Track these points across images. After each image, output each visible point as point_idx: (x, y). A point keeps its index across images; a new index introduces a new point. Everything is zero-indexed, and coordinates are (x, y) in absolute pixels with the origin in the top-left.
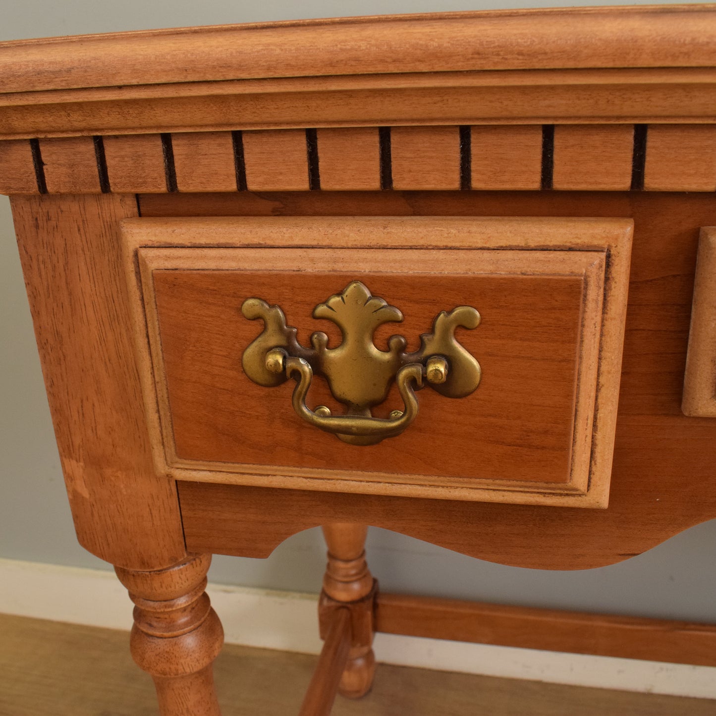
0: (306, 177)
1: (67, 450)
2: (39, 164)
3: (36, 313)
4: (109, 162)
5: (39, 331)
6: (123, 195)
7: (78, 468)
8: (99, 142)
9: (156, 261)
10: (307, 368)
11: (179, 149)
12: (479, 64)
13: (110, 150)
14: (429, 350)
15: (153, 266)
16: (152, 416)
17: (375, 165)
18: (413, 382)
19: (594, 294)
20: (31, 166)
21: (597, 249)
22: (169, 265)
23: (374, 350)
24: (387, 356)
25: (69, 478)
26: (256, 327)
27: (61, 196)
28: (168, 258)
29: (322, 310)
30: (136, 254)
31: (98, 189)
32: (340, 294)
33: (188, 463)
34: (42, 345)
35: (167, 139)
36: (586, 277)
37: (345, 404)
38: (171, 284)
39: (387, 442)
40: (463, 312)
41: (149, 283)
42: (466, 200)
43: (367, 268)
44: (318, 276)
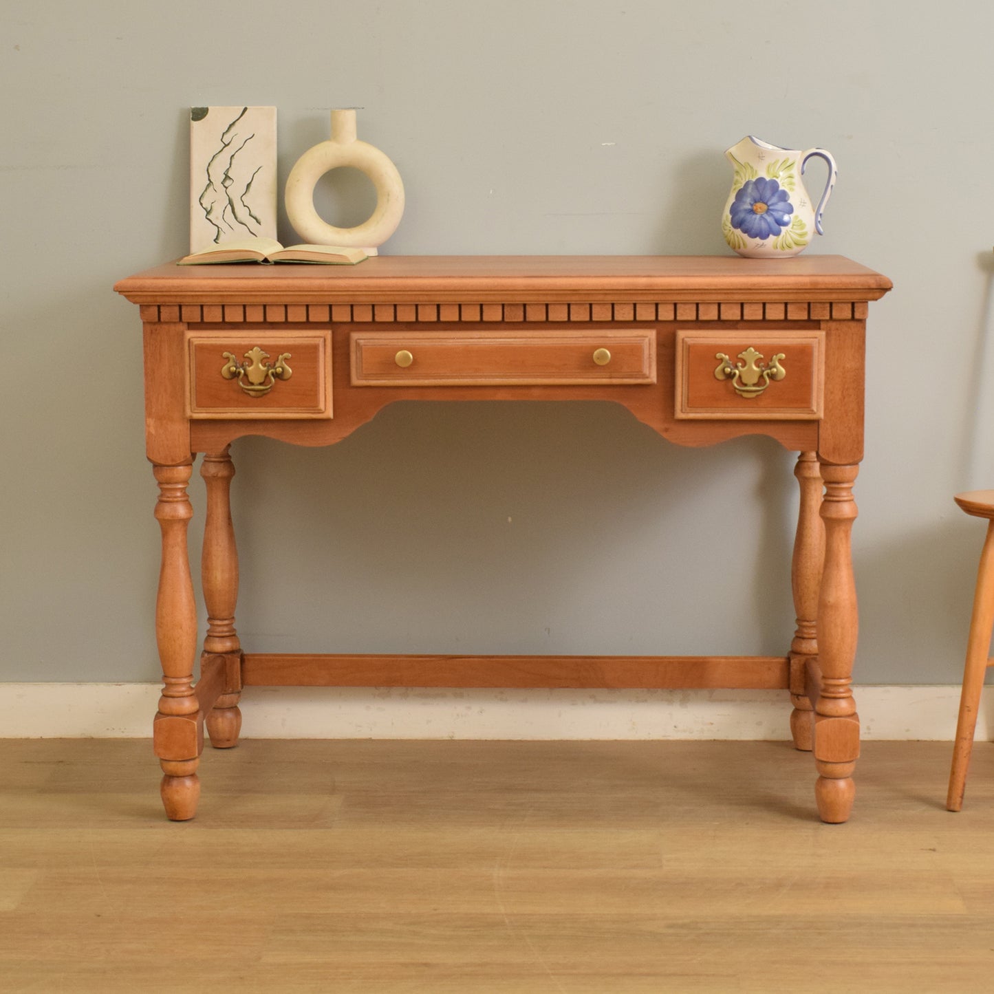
0: (242, 318)
1: (149, 415)
2: (159, 312)
4: (183, 312)
5: (146, 369)
7: (152, 421)
8: (180, 307)
9: (196, 342)
10: (243, 371)
11: (205, 309)
12: (288, 289)
13: (184, 309)
14: (277, 366)
16: (188, 394)
17: (262, 315)
18: (273, 374)
19: (321, 349)
20: (157, 313)
21: (321, 337)
22: (201, 342)
23: (260, 365)
24: (265, 369)
25: (148, 426)
26: (227, 360)
27: (166, 323)
29: (246, 355)
30: (189, 340)
31: (178, 320)
32: (252, 350)
33: (200, 409)
34: (146, 374)
35: (202, 306)
36: (318, 345)
37: (252, 384)
38: (201, 348)
39: (264, 396)
40: (286, 355)
41: (193, 348)
42: (286, 325)
43: (259, 343)
44: (246, 346)
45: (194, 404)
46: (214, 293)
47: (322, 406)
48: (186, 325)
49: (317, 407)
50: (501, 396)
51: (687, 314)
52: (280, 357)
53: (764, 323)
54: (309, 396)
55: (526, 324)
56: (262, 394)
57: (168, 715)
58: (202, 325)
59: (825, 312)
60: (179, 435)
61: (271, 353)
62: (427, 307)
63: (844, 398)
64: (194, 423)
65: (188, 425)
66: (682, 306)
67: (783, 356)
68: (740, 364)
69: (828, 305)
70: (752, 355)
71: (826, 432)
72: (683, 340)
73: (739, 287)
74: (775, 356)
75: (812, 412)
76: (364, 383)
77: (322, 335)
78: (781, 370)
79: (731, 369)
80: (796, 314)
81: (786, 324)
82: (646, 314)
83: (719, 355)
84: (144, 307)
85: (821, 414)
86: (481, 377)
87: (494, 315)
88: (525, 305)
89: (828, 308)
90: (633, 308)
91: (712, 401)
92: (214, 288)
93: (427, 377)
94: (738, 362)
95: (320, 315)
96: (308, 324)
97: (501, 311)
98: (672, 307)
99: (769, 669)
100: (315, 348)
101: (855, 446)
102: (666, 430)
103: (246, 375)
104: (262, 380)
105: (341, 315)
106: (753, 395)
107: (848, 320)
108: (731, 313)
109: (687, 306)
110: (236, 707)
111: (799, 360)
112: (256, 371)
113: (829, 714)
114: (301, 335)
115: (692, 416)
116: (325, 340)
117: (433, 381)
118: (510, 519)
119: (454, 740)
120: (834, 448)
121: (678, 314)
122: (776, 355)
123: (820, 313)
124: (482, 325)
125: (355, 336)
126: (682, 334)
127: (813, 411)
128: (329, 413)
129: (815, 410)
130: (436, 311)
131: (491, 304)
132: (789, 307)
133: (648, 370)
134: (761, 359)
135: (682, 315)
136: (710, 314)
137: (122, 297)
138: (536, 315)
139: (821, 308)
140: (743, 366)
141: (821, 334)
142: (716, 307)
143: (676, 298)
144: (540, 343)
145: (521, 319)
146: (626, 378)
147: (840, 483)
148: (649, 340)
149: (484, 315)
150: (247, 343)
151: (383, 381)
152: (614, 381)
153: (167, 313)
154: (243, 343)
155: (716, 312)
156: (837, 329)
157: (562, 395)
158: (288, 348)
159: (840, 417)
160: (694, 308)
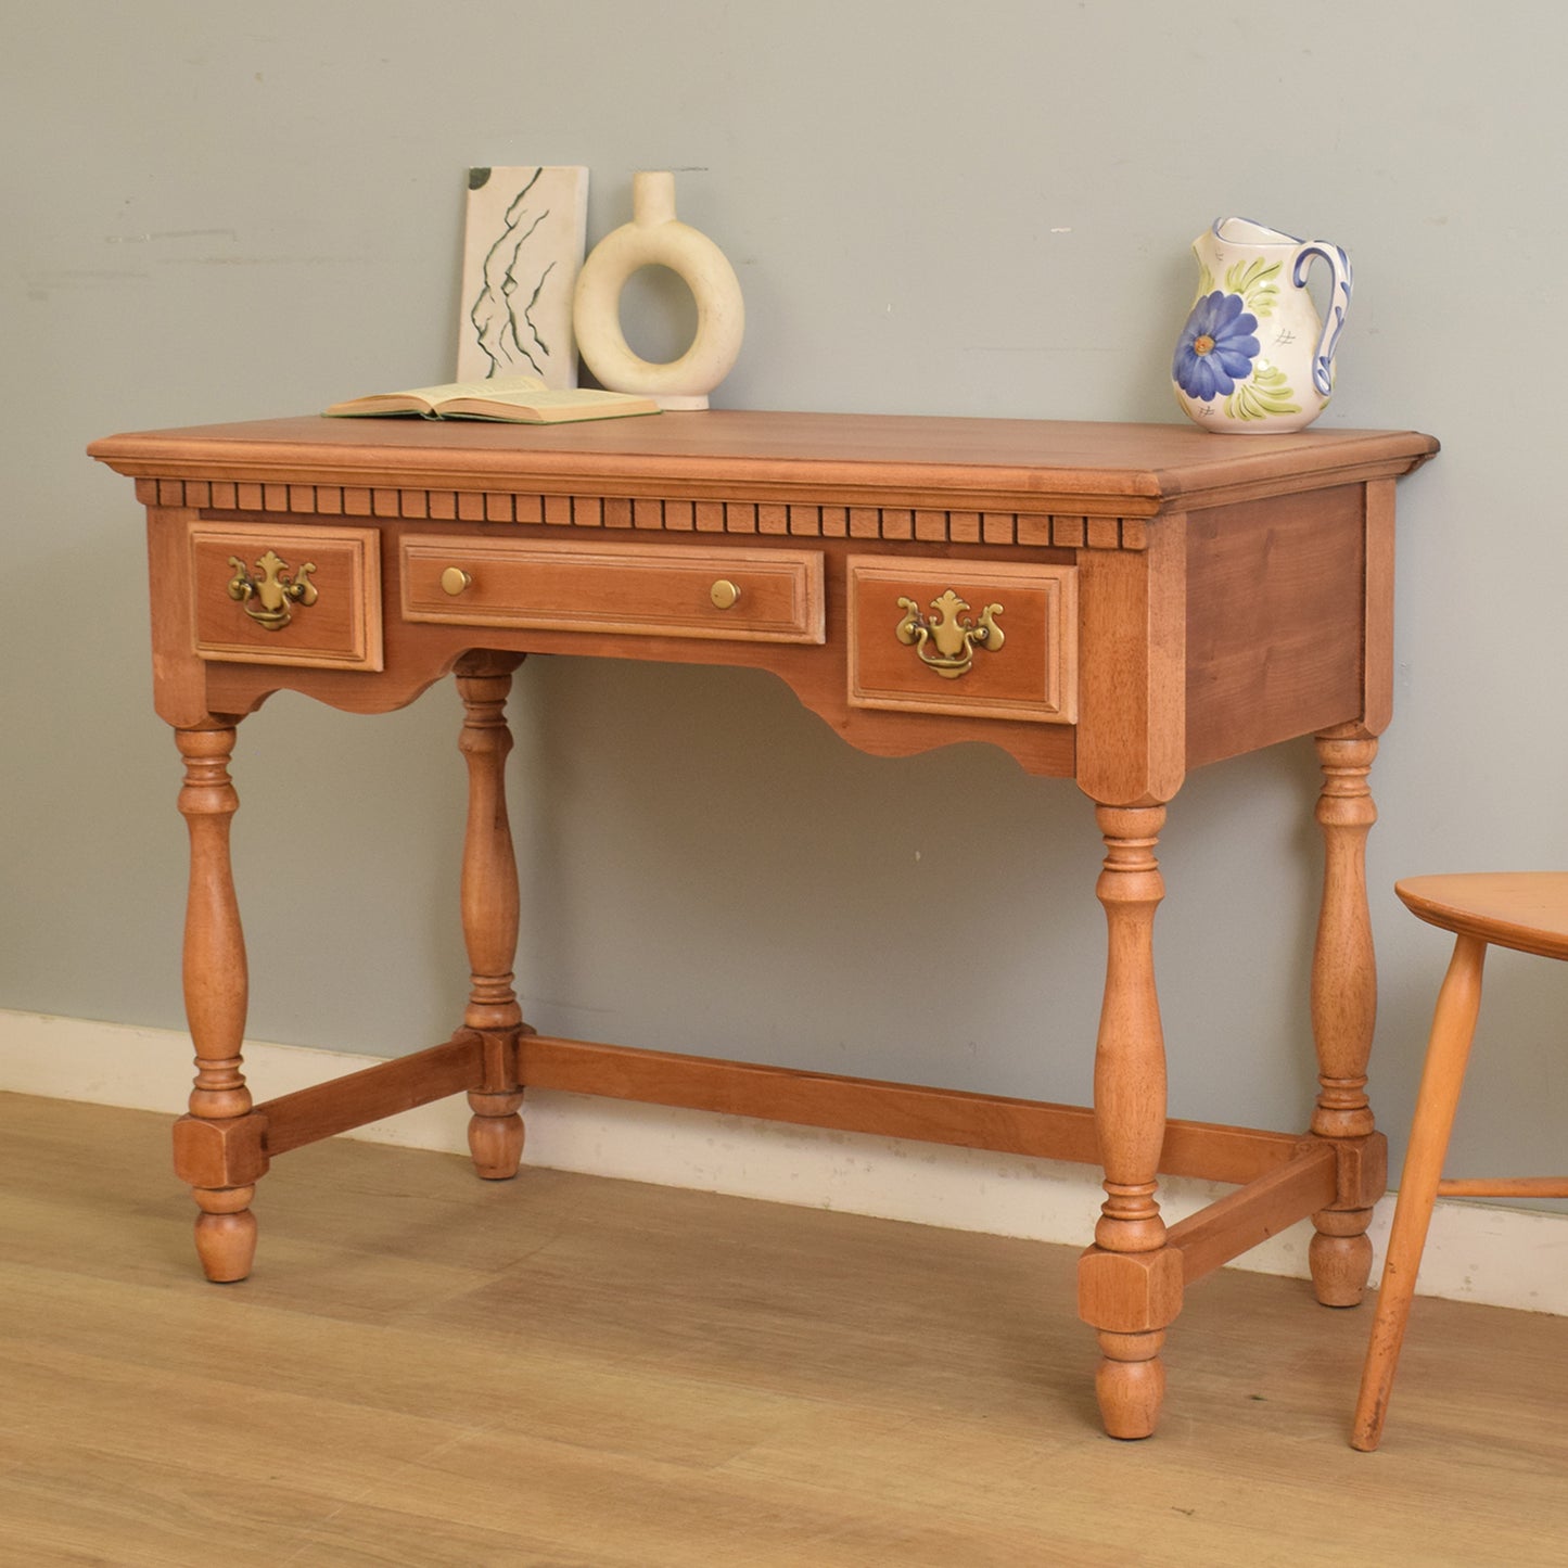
0: (260, 504)
1: (156, 649)
2: (159, 491)
3: (151, 567)
4: (187, 492)
5: (151, 577)
6: (194, 508)
7: (159, 659)
8: (184, 483)
9: (199, 539)
10: (249, 589)
11: (214, 488)
13: (188, 486)
14: (295, 583)
15: (196, 541)
16: (192, 619)
17: (285, 500)
19: (357, 559)
20: (155, 491)
21: (357, 540)
22: (203, 540)
23: (275, 582)
24: (281, 586)
25: (155, 666)
26: (233, 570)
27: (168, 507)
28: (203, 537)
29: (259, 563)
30: (192, 536)
31: (182, 504)
32: (265, 555)
33: (207, 647)
34: (151, 584)
35: (208, 484)
36: (352, 552)
37: (266, 609)
38: (203, 549)
39: (284, 629)
40: (310, 566)
41: (194, 548)
42: (315, 518)
43: (276, 545)
44: (258, 548)
45: (197, 637)
47: (359, 651)
49: (350, 651)
50: (609, 650)
51: (865, 527)
52: (302, 569)
53: (981, 550)
54: (339, 632)
55: (633, 534)
56: (281, 626)
58: (210, 513)
59: (1076, 533)
60: (193, 680)
61: (290, 562)
62: (498, 498)
63: (1116, 688)
64: (210, 663)
65: (203, 668)
66: (860, 513)
67: (999, 608)
68: (933, 619)
69: (1081, 522)
70: (948, 604)
71: (1086, 745)
72: (853, 571)
73: (921, 484)
74: (986, 608)
75: (1050, 710)
76: (417, 616)
77: (360, 537)
78: (999, 634)
79: (915, 627)
80: (1032, 536)
81: (1015, 552)
82: (805, 525)
83: (902, 601)
84: (140, 482)
85: (1072, 718)
86: (571, 617)
87: (589, 515)
88: (632, 501)
89: (1081, 528)
90: (785, 513)
91: (893, 680)
93: (499, 612)
94: (933, 615)
95: (358, 505)
96: (343, 519)
97: (598, 509)
98: (842, 514)
100: (346, 557)
101: (1134, 775)
102: (845, 725)
103: (257, 593)
104: (276, 604)
105: (386, 507)
106: (953, 673)
107: (1114, 550)
108: (931, 529)
109: (865, 515)
110: (516, 1114)
111: (1027, 614)
112: (271, 589)
114: (331, 536)
115: (870, 703)
116: (363, 544)
118: (918, 856)
119: (830, 1211)
120: (1100, 777)
121: (852, 527)
122: (989, 606)
123: (1070, 536)
124: (572, 531)
125: (405, 540)
126: (853, 562)
127: (1051, 707)
128: (376, 663)
129: (1055, 705)
130: (510, 505)
131: (586, 498)
132: (1021, 523)
133: (803, 620)
134: (966, 610)
135: (858, 528)
136: (899, 529)
137: (102, 466)
138: (648, 518)
139: (1069, 526)
140: (938, 623)
141: (1067, 574)
142: (908, 517)
143: (848, 500)
144: (659, 565)
145: (628, 525)
146: (773, 632)
147: (1122, 839)
148: (806, 570)
149: (576, 514)
150: (260, 544)
151: (442, 616)
152: (759, 636)
153: (170, 492)
154: (256, 544)
155: (908, 526)
156: (1103, 565)
157: (691, 655)
158: (314, 556)
159: (1108, 722)
160: (876, 518)
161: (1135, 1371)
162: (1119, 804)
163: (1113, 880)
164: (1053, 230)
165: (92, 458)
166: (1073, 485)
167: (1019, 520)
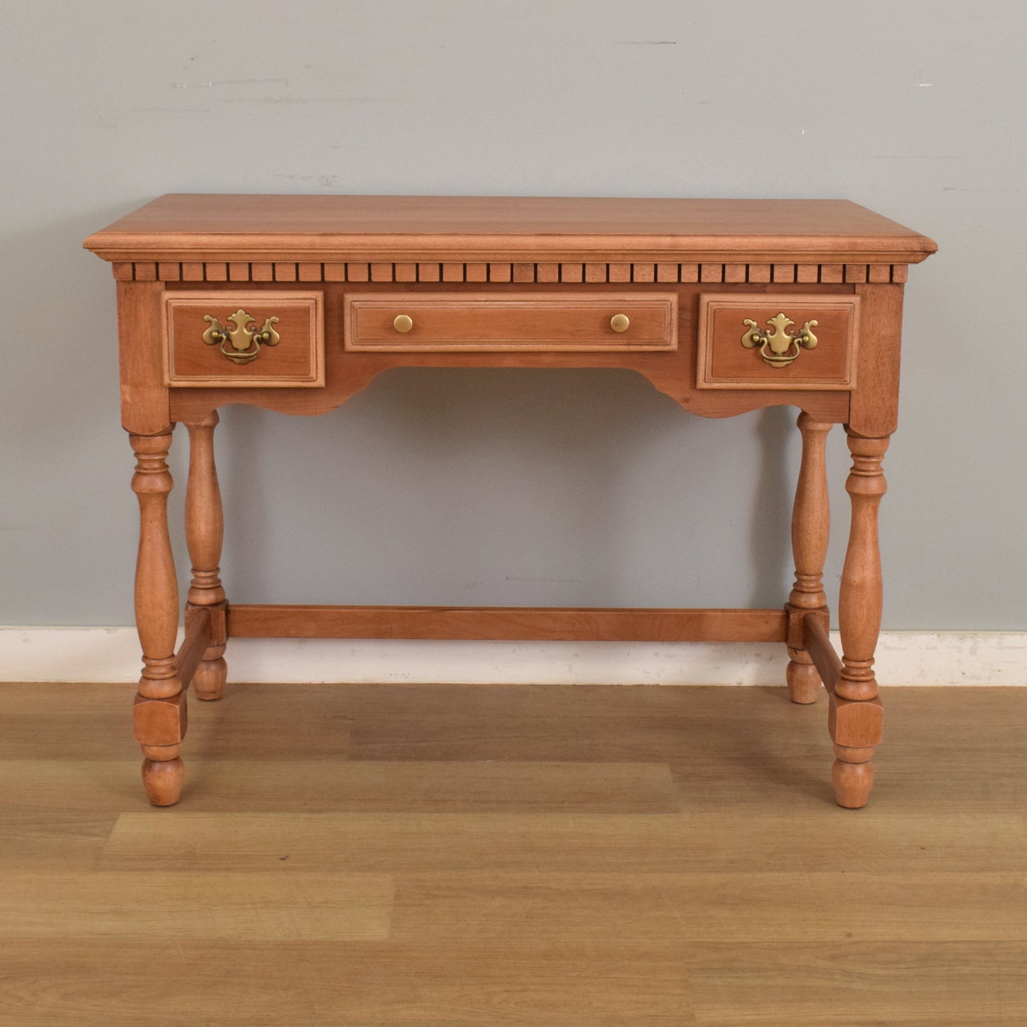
0: (226, 277)
1: (124, 381)
2: (134, 270)
3: (120, 325)
4: (160, 270)
7: (127, 388)
8: (157, 264)
9: (175, 303)
10: (224, 337)
11: (184, 267)
12: (276, 247)
13: (161, 267)
14: (263, 331)
15: (173, 305)
16: (166, 359)
17: (247, 273)
18: (258, 339)
19: (312, 312)
20: (131, 271)
21: (313, 299)
22: (180, 305)
23: (245, 331)
24: (250, 333)
25: (123, 393)
26: (208, 324)
27: (142, 281)
28: (178, 303)
29: (230, 318)
30: (167, 302)
31: (155, 279)
32: (236, 313)
33: (180, 377)
34: (121, 337)
35: (181, 264)
36: (309, 307)
37: (237, 350)
38: (180, 311)
39: (250, 363)
40: (273, 318)
41: (171, 310)
42: (274, 285)
43: (244, 305)
44: (229, 308)
45: (173, 370)
46: (194, 251)
47: (313, 374)
48: (163, 284)
49: (309, 375)
51: (712, 275)
52: (267, 321)
53: (795, 287)
54: (299, 363)
55: (536, 286)
56: (246, 361)
57: (148, 699)
58: (180, 285)
59: (862, 275)
60: (156, 401)
61: (257, 316)
62: (428, 267)
63: (878, 367)
64: (173, 390)
65: (167, 393)
66: (709, 267)
67: (815, 322)
68: (768, 331)
69: (865, 268)
70: (782, 321)
71: (857, 402)
72: (707, 304)
74: (806, 324)
75: (845, 383)
76: (359, 348)
77: (314, 297)
78: (813, 338)
79: (760, 337)
80: (831, 277)
81: (820, 287)
82: (667, 275)
83: (747, 321)
84: (117, 265)
85: (853, 385)
86: (489, 343)
87: (501, 275)
88: (536, 265)
89: (865, 271)
90: (653, 269)
91: (739, 370)
92: (195, 245)
93: (428, 342)
94: (769, 329)
95: (311, 274)
96: (298, 285)
97: (509, 271)
98: (696, 268)
99: (767, 622)
100: (306, 311)
101: (888, 418)
102: (687, 400)
103: (229, 339)
104: (247, 345)
105: (334, 275)
106: (784, 364)
107: (886, 284)
108: (760, 276)
109: (712, 268)
110: (222, 659)
111: (833, 327)
112: (241, 336)
113: (850, 697)
114: (290, 297)
115: (715, 386)
116: (316, 301)
117: (436, 346)
120: (866, 420)
121: (702, 276)
122: (809, 322)
123: (857, 276)
124: (489, 286)
125: (349, 298)
126: (706, 298)
127: (846, 381)
128: (320, 382)
129: (848, 380)
130: (438, 271)
131: (500, 263)
132: (823, 270)
133: (669, 337)
134: (793, 325)
135: (706, 277)
136: (737, 276)
137: (92, 255)
138: (547, 275)
139: (856, 270)
140: (772, 334)
141: (855, 299)
142: (744, 269)
143: (701, 259)
144: (552, 306)
145: (532, 280)
146: (646, 345)
147: (869, 457)
148: (671, 305)
149: (491, 275)
150: (231, 305)
151: (380, 347)
152: (633, 348)
153: (142, 272)
154: (226, 305)
155: (744, 274)
156: (873, 293)
157: (575, 363)
158: (276, 311)
159: (873, 388)
160: (721, 270)
161: (860, 770)
162: (878, 436)
163: (862, 482)
164: (921, 85)
165: (87, 250)
166: (879, 246)
167: (822, 268)
